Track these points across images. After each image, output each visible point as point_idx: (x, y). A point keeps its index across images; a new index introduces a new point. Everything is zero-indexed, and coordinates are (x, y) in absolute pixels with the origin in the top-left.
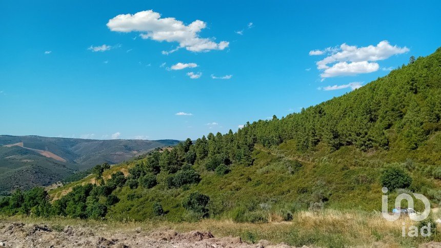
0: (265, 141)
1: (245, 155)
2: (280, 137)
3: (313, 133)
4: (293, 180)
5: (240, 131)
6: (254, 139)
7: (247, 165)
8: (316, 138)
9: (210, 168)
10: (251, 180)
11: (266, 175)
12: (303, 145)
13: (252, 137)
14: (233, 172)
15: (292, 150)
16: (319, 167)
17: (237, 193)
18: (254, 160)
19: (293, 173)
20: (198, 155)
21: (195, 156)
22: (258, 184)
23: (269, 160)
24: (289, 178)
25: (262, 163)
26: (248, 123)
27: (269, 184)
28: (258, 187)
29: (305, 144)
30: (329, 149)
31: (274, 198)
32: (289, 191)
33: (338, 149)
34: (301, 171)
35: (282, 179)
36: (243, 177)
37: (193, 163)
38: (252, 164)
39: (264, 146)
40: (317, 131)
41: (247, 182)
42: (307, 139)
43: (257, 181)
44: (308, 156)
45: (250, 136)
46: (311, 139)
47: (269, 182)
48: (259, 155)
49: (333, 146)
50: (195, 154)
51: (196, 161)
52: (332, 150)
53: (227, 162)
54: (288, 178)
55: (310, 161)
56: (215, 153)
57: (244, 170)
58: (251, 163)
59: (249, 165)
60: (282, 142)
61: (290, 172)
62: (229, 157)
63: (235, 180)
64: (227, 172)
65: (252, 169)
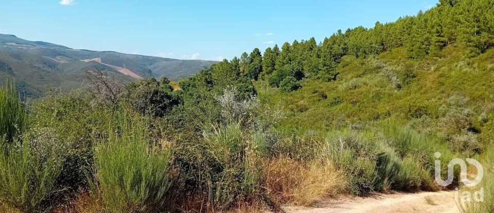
0: (358, 49)
1: (325, 65)
2: (382, 44)
3: (438, 32)
4: (399, 98)
5: (326, 40)
6: (343, 49)
7: (327, 80)
8: (442, 39)
9: (274, 83)
10: (326, 97)
11: (352, 91)
12: (420, 48)
13: (342, 45)
14: (304, 88)
15: (400, 59)
16: (450, 77)
17: (300, 116)
18: (338, 73)
19: (399, 87)
20: (264, 68)
21: (261, 70)
22: (336, 102)
23: (361, 73)
24: (392, 95)
25: (349, 76)
26: (340, 31)
27: (354, 103)
28: (334, 108)
29: (423, 46)
30: (467, 52)
31: (359, 123)
32: (389, 114)
33: (483, 52)
34: (415, 83)
35: (378, 96)
36: (316, 94)
37: (256, 79)
38: (335, 79)
39: (357, 56)
40: (445, 29)
41: (319, 100)
42: (427, 39)
43: (335, 99)
44: (428, 64)
45: (339, 46)
46: (434, 38)
47: (354, 100)
48: (347, 68)
49: (476, 46)
50: (261, 67)
51: (260, 75)
52: (473, 54)
53: (299, 75)
54: (390, 95)
55: (430, 71)
56: (284, 64)
57: (321, 86)
58: (333, 77)
59: (330, 80)
60: (384, 50)
61: (394, 86)
62: (303, 69)
63: (303, 98)
64: (295, 88)
65: (332, 84)
